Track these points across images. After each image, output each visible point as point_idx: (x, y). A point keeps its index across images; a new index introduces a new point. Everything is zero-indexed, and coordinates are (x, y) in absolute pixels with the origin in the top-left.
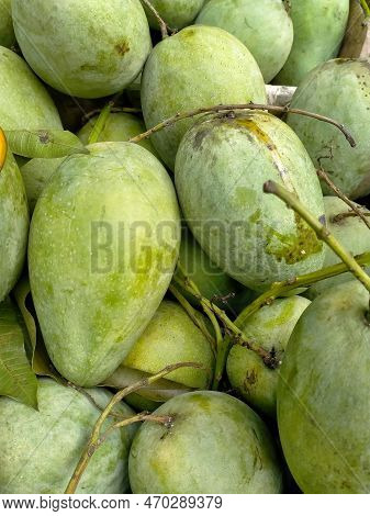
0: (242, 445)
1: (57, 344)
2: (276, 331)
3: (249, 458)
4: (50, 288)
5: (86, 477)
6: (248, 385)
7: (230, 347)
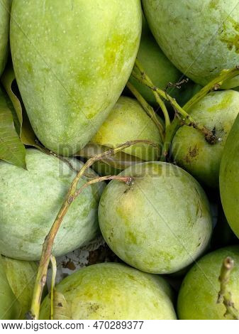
0: (188, 199)
1: (40, 119)
2: (218, 113)
3: (193, 209)
4: (30, 67)
5: (66, 220)
6: (190, 158)
7: (177, 129)
